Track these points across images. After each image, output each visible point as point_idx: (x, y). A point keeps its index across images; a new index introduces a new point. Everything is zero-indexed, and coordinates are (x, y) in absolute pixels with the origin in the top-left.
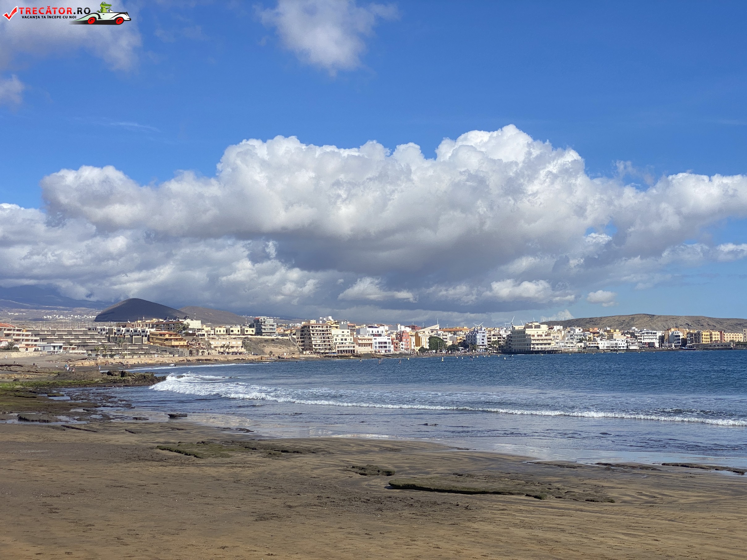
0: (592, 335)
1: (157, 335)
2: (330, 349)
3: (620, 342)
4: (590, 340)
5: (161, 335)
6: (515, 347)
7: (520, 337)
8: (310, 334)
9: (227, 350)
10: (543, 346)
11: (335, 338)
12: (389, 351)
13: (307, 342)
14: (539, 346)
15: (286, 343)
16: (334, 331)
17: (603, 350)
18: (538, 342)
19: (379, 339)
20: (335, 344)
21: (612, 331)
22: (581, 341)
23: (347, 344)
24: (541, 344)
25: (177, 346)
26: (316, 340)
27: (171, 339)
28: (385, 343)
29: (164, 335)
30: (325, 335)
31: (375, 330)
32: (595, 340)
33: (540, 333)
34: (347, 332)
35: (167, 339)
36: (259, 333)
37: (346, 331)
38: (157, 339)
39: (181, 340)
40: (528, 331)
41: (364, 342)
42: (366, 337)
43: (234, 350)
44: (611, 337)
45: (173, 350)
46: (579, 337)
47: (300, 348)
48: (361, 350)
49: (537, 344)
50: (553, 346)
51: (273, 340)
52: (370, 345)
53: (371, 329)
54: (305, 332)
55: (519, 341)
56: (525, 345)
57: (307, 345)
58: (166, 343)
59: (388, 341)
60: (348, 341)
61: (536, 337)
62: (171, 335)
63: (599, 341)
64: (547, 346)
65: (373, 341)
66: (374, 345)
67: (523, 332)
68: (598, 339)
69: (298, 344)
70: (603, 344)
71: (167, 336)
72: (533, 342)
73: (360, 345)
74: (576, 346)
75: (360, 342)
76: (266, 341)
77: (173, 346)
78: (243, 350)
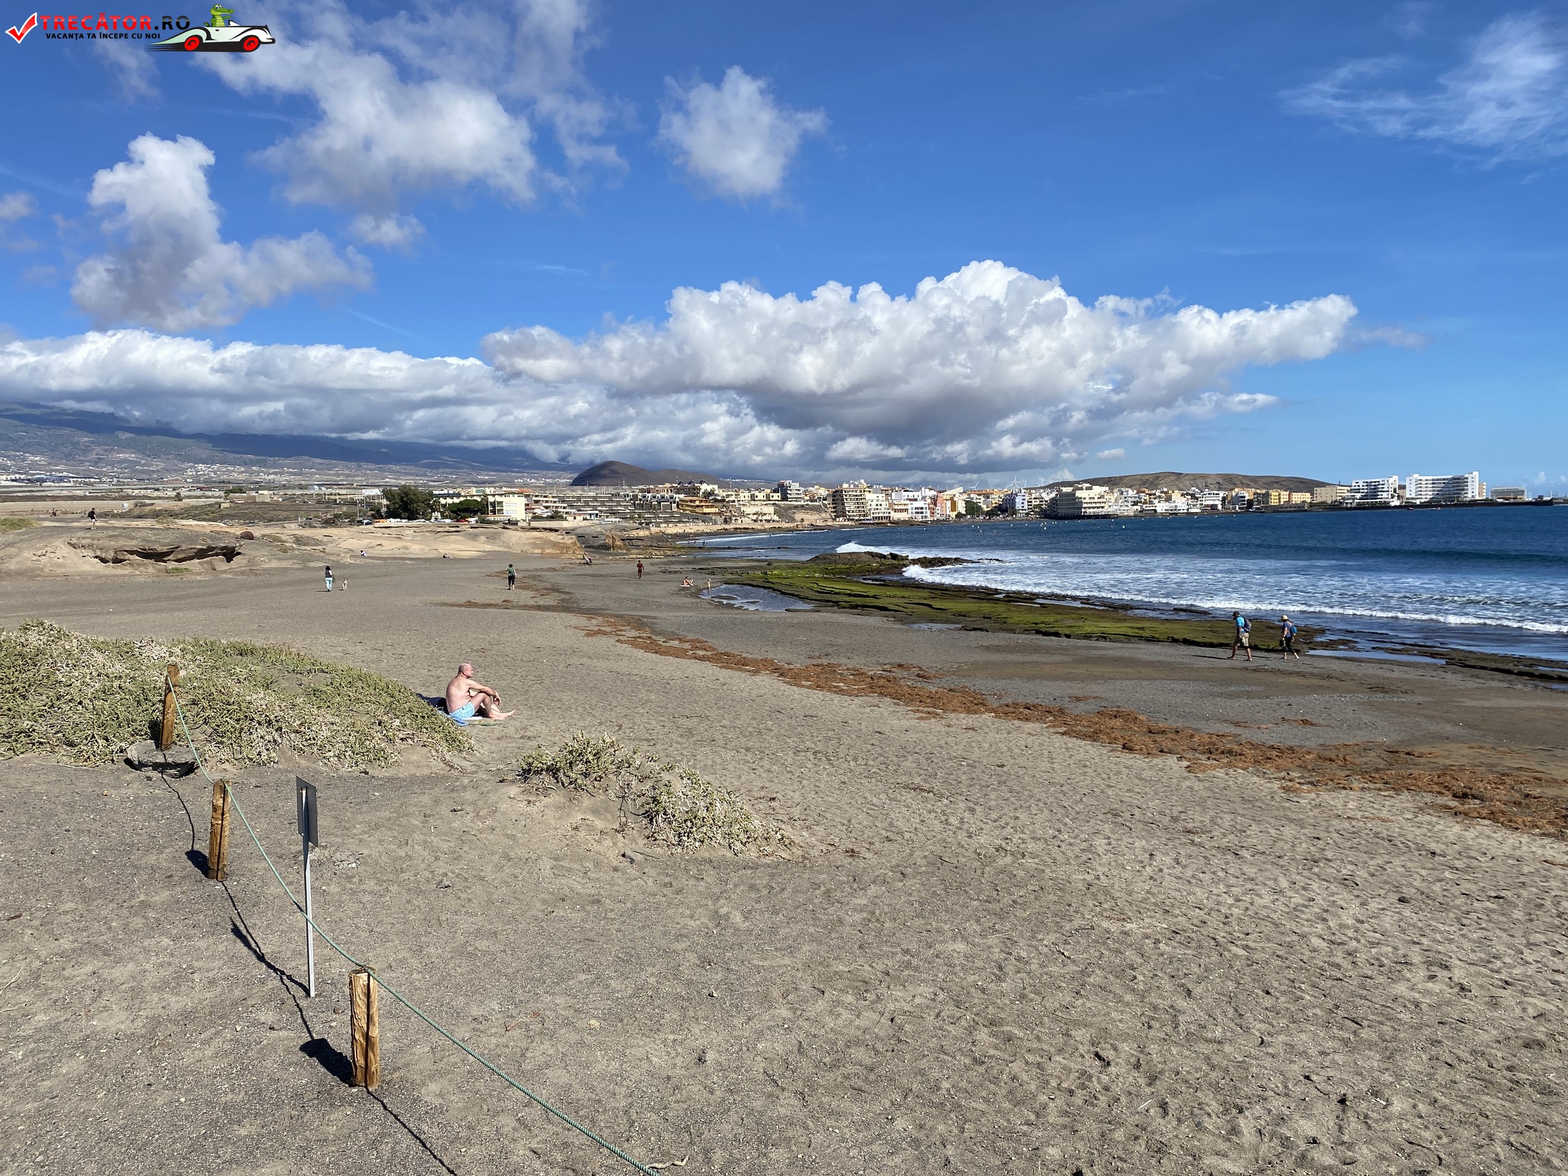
0: (1147, 498)
1: (687, 501)
2: (864, 516)
3: (1179, 505)
4: (1145, 503)
5: (691, 501)
6: (1062, 511)
7: (1069, 500)
8: (842, 500)
9: (760, 518)
10: (1096, 510)
11: (869, 502)
12: (926, 517)
13: (839, 508)
14: (1092, 510)
15: (817, 509)
16: (868, 496)
17: (1162, 514)
18: (1090, 505)
19: (916, 504)
20: (870, 510)
21: (1170, 492)
22: (1135, 504)
23: (883, 510)
24: (1094, 508)
25: (709, 514)
26: (850, 506)
27: (702, 506)
28: (922, 508)
29: (695, 501)
30: (859, 500)
31: (911, 495)
32: (1151, 502)
33: (1092, 496)
34: (882, 496)
35: (698, 506)
36: (784, 498)
37: (880, 495)
38: (687, 506)
39: (712, 506)
40: (1079, 494)
41: (900, 507)
42: (903, 502)
43: (767, 517)
44: (1169, 499)
45: (705, 518)
46: (1133, 500)
47: (833, 514)
48: (896, 516)
49: (1089, 508)
50: (1107, 510)
51: (803, 506)
52: (906, 510)
53: (907, 493)
54: (837, 498)
55: (1068, 504)
56: (1074, 508)
57: (840, 512)
58: (697, 510)
59: (924, 506)
60: (884, 506)
61: (1087, 500)
62: (701, 501)
63: (1157, 504)
64: (1101, 509)
65: (909, 507)
66: (910, 511)
67: (1072, 494)
68: (1156, 501)
69: (830, 510)
70: (1161, 507)
71: (697, 503)
72: (1084, 505)
73: (895, 511)
74: (1131, 510)
75: (896, 507)
76: (796, 507)
77: (705, 514)
78: (776, 518)
